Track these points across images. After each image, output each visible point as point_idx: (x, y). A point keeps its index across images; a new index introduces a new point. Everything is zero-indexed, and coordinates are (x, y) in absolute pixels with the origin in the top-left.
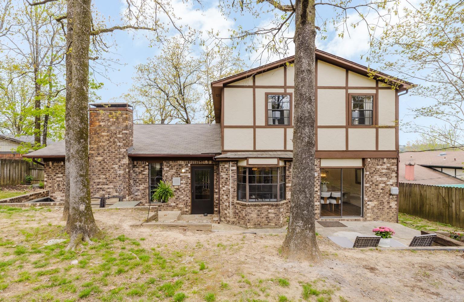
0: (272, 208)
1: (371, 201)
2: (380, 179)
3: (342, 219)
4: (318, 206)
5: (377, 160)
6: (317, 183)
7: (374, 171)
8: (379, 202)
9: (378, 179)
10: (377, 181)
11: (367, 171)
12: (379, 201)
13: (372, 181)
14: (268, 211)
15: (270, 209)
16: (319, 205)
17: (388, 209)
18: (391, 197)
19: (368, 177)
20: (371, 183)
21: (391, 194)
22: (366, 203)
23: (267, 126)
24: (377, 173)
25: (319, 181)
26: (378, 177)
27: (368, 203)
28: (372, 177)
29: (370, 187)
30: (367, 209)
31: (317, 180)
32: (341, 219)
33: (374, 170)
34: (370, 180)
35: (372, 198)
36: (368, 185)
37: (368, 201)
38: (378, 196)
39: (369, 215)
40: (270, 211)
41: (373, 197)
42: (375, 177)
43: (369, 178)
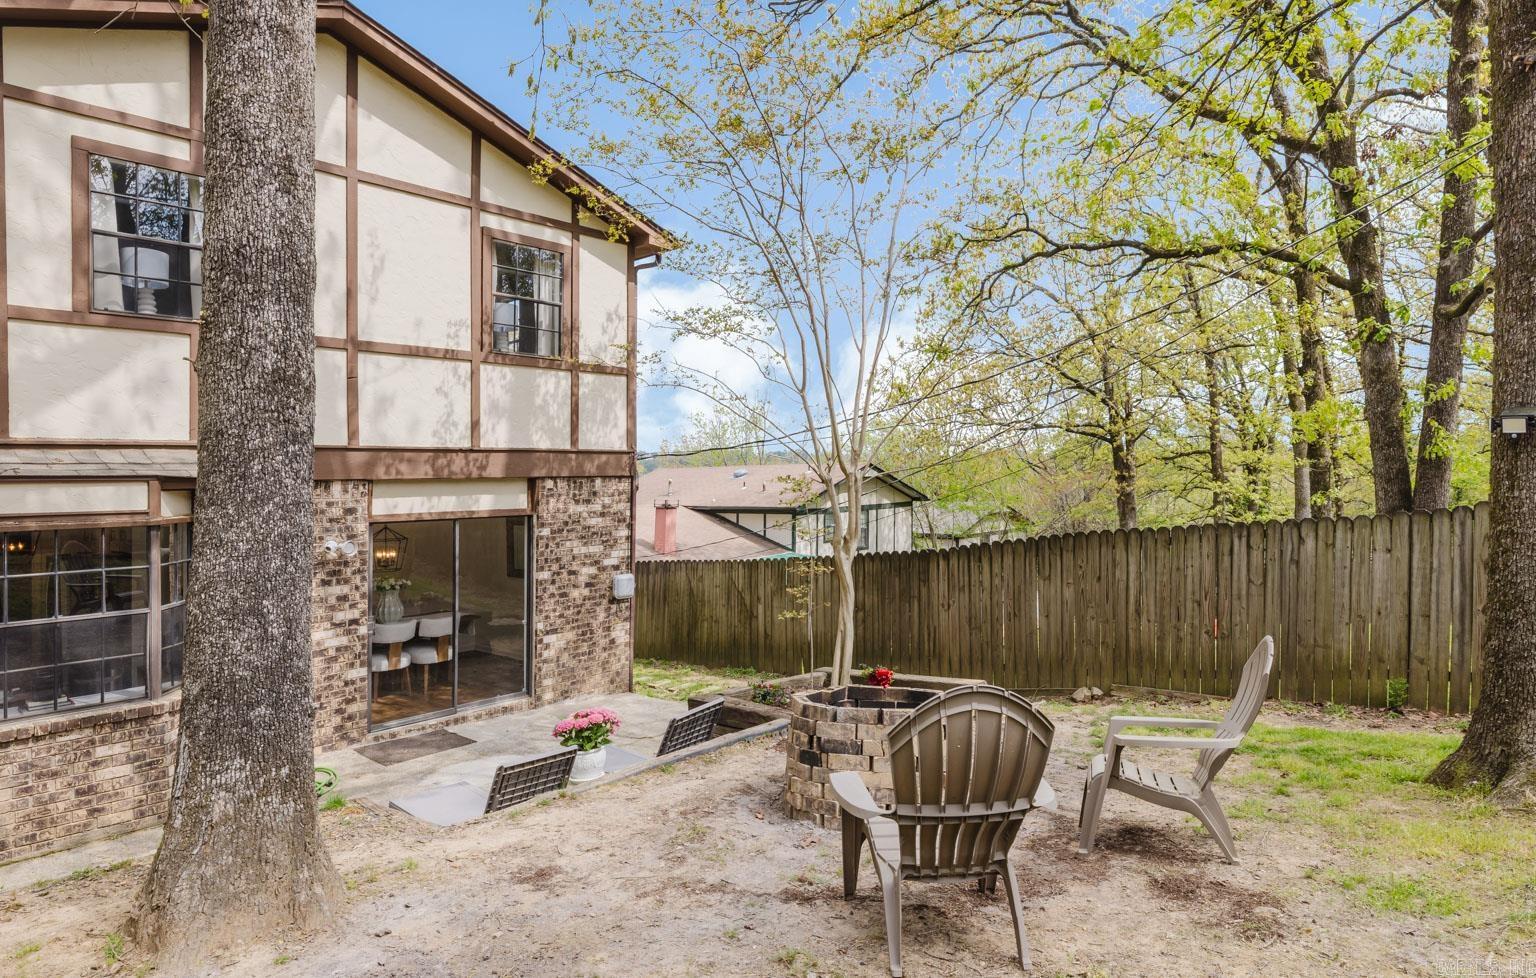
0: (118, 735)
1: (555, 631)
2: (584, 550)
3: (456, 716)
4: (359, 684)
5: (575, 482)
6: (357, 588)
7: (566, 523)
8: (580, 632)
9: (576, 551)
10: (574, 558)
11: (543, 525)
12: (578, 627)
13: (558, 560)
15: (103, 742)
16: (362, 679)
17: (605, 649)
18: (614, 607)
19: (547, 546)
20: (555, 567)
21: (613, 600)
22: (541, 641)
24: (573, 530)
25: (363, 579)
26: (575, 543)
27: (547, 639)
28: (557, 544)
29: (553, 582)
30: (545, 661)
31: (354, 573)
32: (452, 717)
33: (566, 518)
34: (553, 557)
35: (558, 621)
36: (545, 575)
37: (547, 633)
38: (576, 610)
39: (548, 682)
41: (561, 616)
42: (568, 544)
43: (549, 550)
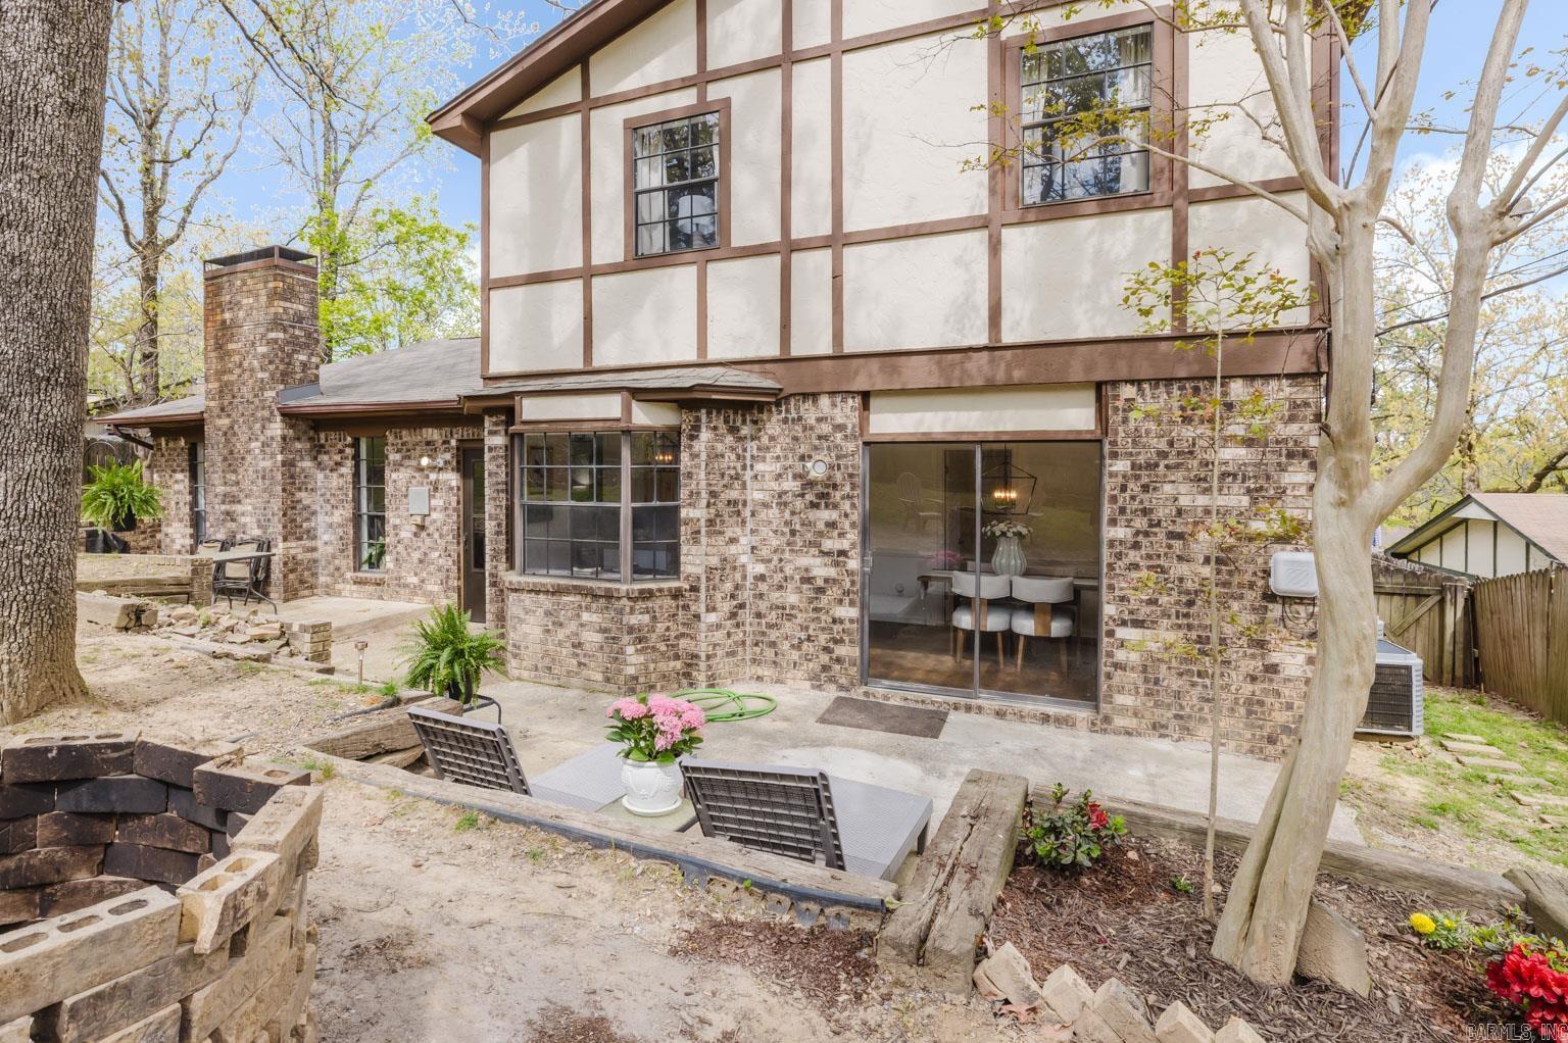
0: (594, 605)
1: (1138, 624)
2: (1202, 500)
3: (973, 702)
4: (847, 625)
5: (1181, 388)
6: (846, 515)
7: (1163, 455)
8: (1194, 635)
9: (1184, 501)
10: (1180, 512)
11: (1114, 455)
12: (1190, 627)
13: (1145, 512)
14: (578, 616)
16: (852, 621)
17: (1253, 679)
18: (1276, 610)
19: (1124, 489)
20: (1140, 523)
21: (1270, 597)
22: (1111, 634)
23: (639, 261)
24: (1178, 466)
25: (853, 506)
26: (1184, 488)
27: (1122, 633)
28: (1145, 488)
29: (1136, 546)
30: (1116, 666)
31: (843, 498)
32: (963, 701)
33: (1163, 445)
34: (1136, 505)
35: (1145, 610)
36: (1120, 532)
37: (1124, 623)
38: (1184, 599)
39: (1123, 700)
40: (586, 616)
41: (1152, 602)
42: (1168, 488)
43: (1127, 495)
